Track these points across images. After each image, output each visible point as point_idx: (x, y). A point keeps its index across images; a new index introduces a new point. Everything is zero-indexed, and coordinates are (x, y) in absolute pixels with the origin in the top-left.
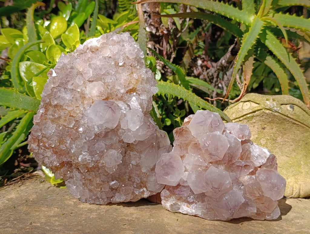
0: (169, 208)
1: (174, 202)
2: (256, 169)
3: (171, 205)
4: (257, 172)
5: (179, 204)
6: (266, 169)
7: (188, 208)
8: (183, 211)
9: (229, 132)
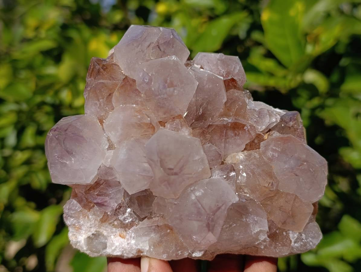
0: (84, 246)
1: (93, 230)
2: (259, 137)
3: (89, 238)
4: (262, 144)
5: (105, 233)
6: (281, 136)
7: (123, 239)
8: (113, 248)
9: (199, 66)
